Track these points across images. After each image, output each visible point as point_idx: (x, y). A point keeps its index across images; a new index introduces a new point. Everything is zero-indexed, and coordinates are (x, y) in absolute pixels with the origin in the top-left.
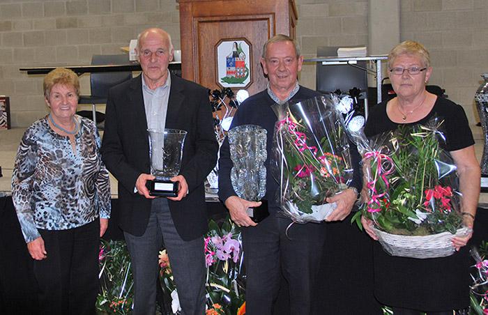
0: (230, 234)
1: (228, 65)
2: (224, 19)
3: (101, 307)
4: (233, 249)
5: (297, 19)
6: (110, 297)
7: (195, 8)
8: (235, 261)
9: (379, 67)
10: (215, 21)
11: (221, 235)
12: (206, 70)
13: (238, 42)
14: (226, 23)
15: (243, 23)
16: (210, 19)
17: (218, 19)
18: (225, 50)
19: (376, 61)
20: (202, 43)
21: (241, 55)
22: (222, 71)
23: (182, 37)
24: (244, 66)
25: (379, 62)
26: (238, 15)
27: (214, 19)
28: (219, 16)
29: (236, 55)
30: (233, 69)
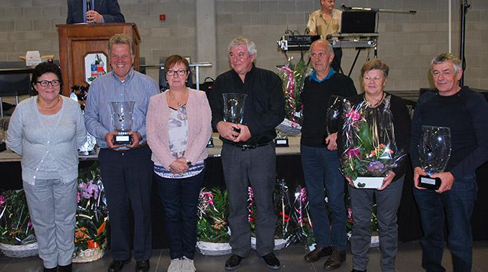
0: (92, 181)
1: (92, 70)
2: (89, 38)
3: (3, 236)
4: (94, 191)
5: (139, 39)
6: (9, 229)
7: (69, 31)
8: (96, 198)
9: (197, 70)
10: (83, 40)
11: (85, 182)
12: (77, 73)
13: (99, 55)
14: (91, 42)
15: (102, 42)
16: (79, 39)
17: (85, 39)
18: (90, 59)
19: (195, 67)
20: (74, 55)
21: (101, 63)
22: (88, 74)
23: (60, 51)
24: (103, 70)
25: (197, 68)
26: (98, 36)
27: (82, 39)
28: (86, 37)
29: (97, 63)
30: (95, 72)
